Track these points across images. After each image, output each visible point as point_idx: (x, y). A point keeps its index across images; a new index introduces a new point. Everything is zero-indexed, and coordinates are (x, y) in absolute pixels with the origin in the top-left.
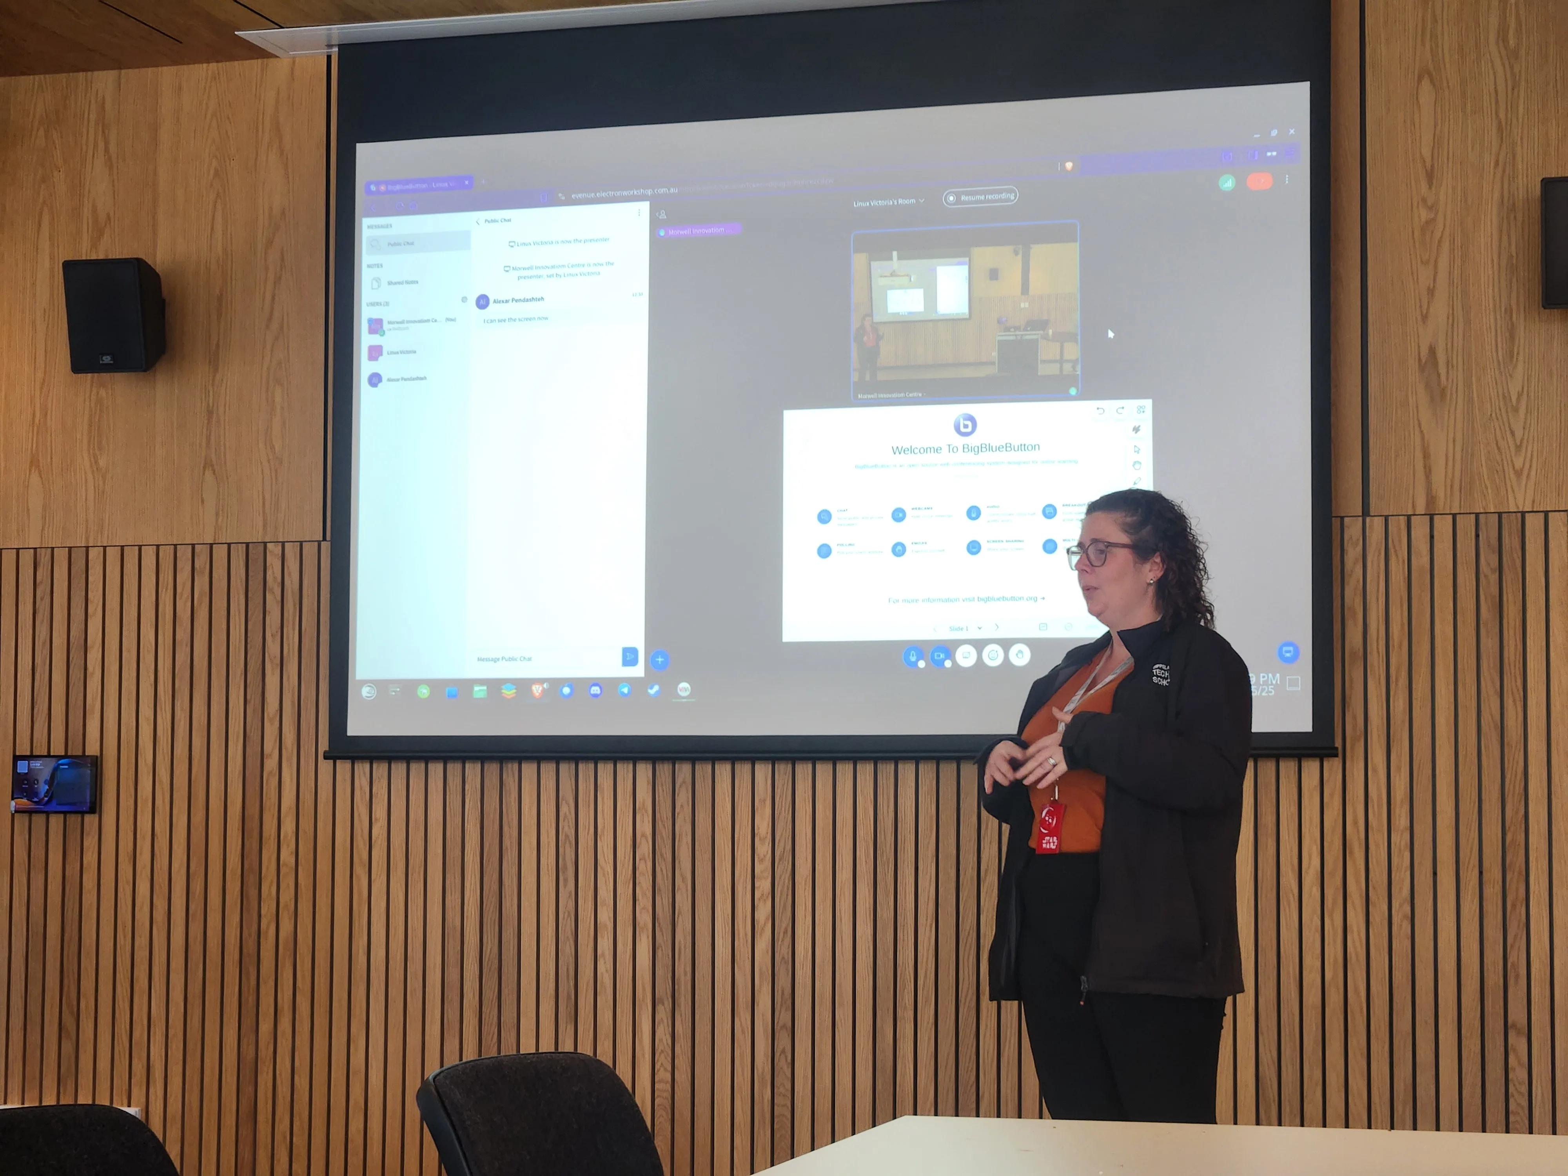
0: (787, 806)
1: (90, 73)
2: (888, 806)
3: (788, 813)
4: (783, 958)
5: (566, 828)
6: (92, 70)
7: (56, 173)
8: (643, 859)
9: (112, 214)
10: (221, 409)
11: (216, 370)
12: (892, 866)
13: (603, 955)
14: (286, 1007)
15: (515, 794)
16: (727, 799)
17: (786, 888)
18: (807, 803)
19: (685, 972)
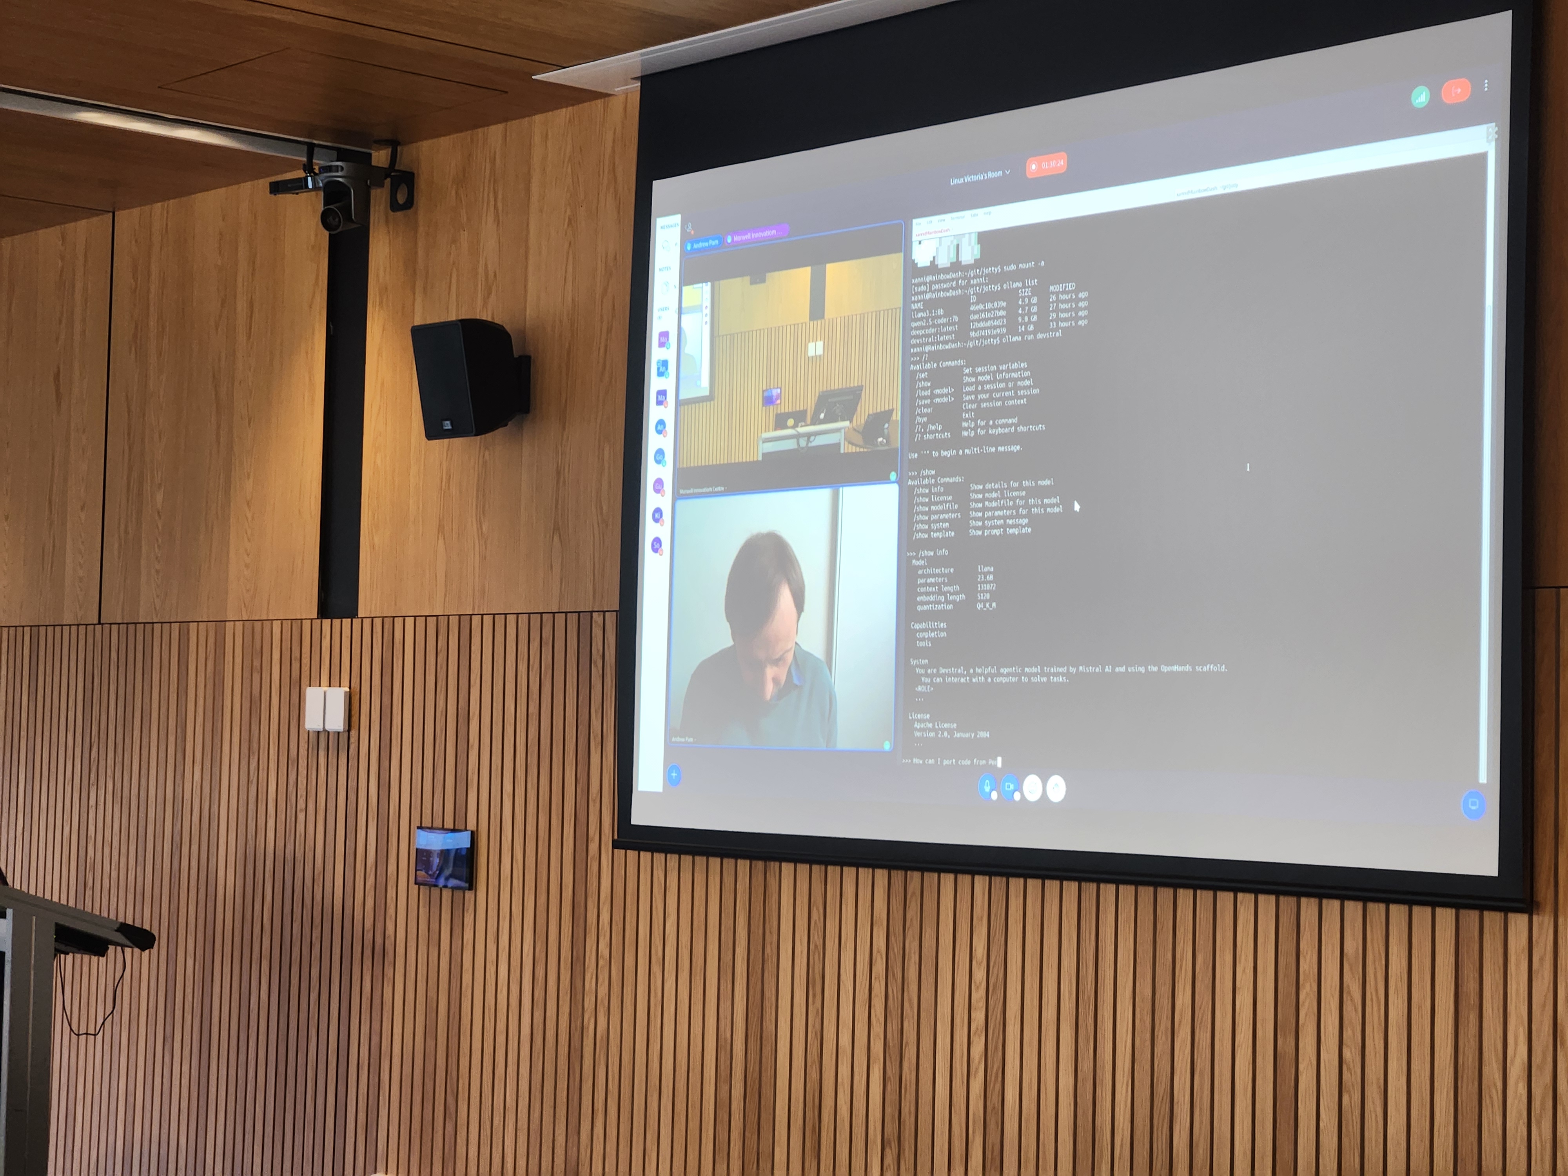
0: (1001, 925)
1: (486, 128)
2: (1090, 934)
3: (1002, 933)
4: (994, 1108)
5: (816, 937)
6: (488, 126)
7: (462, 232)
8: (878, 978)
9: (497, 271)
10: (566, 469)
11: (564, 427)
12: (1092, 1007)
13: (843, 1084)
14: (600, 1110)
15: (776, 896)
16: (950, 915)
17: (998, 1025)
18: (1018, 924)
19: (910, 1113)
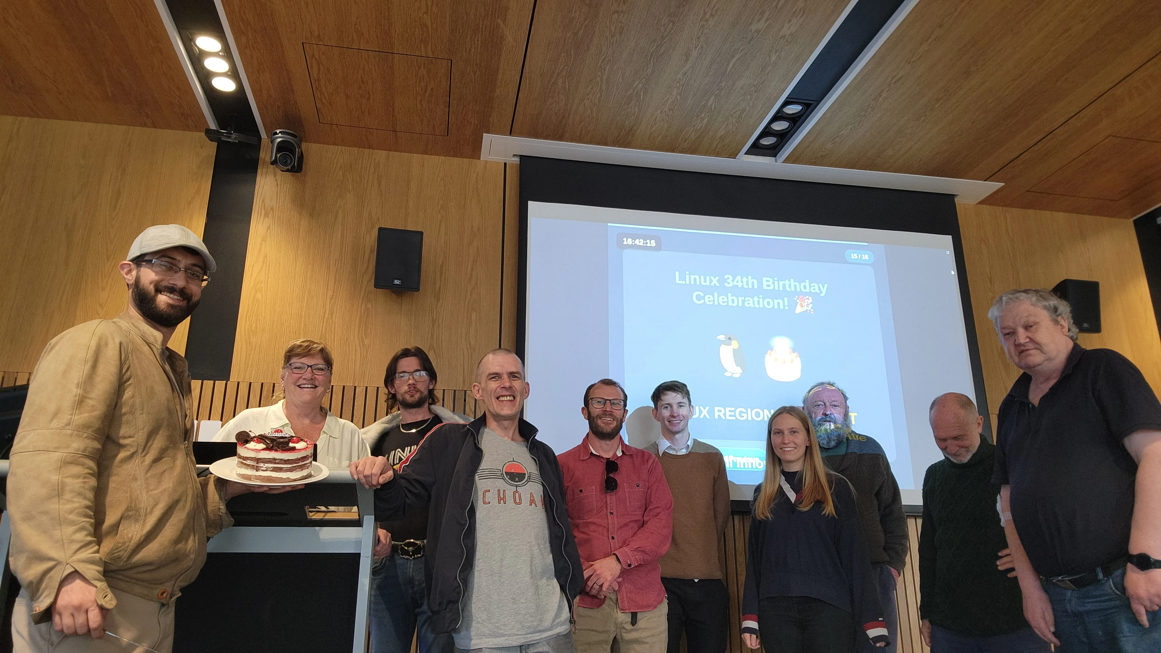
9: (380, 218)
10: (440, 321)
11: (438, 301)
